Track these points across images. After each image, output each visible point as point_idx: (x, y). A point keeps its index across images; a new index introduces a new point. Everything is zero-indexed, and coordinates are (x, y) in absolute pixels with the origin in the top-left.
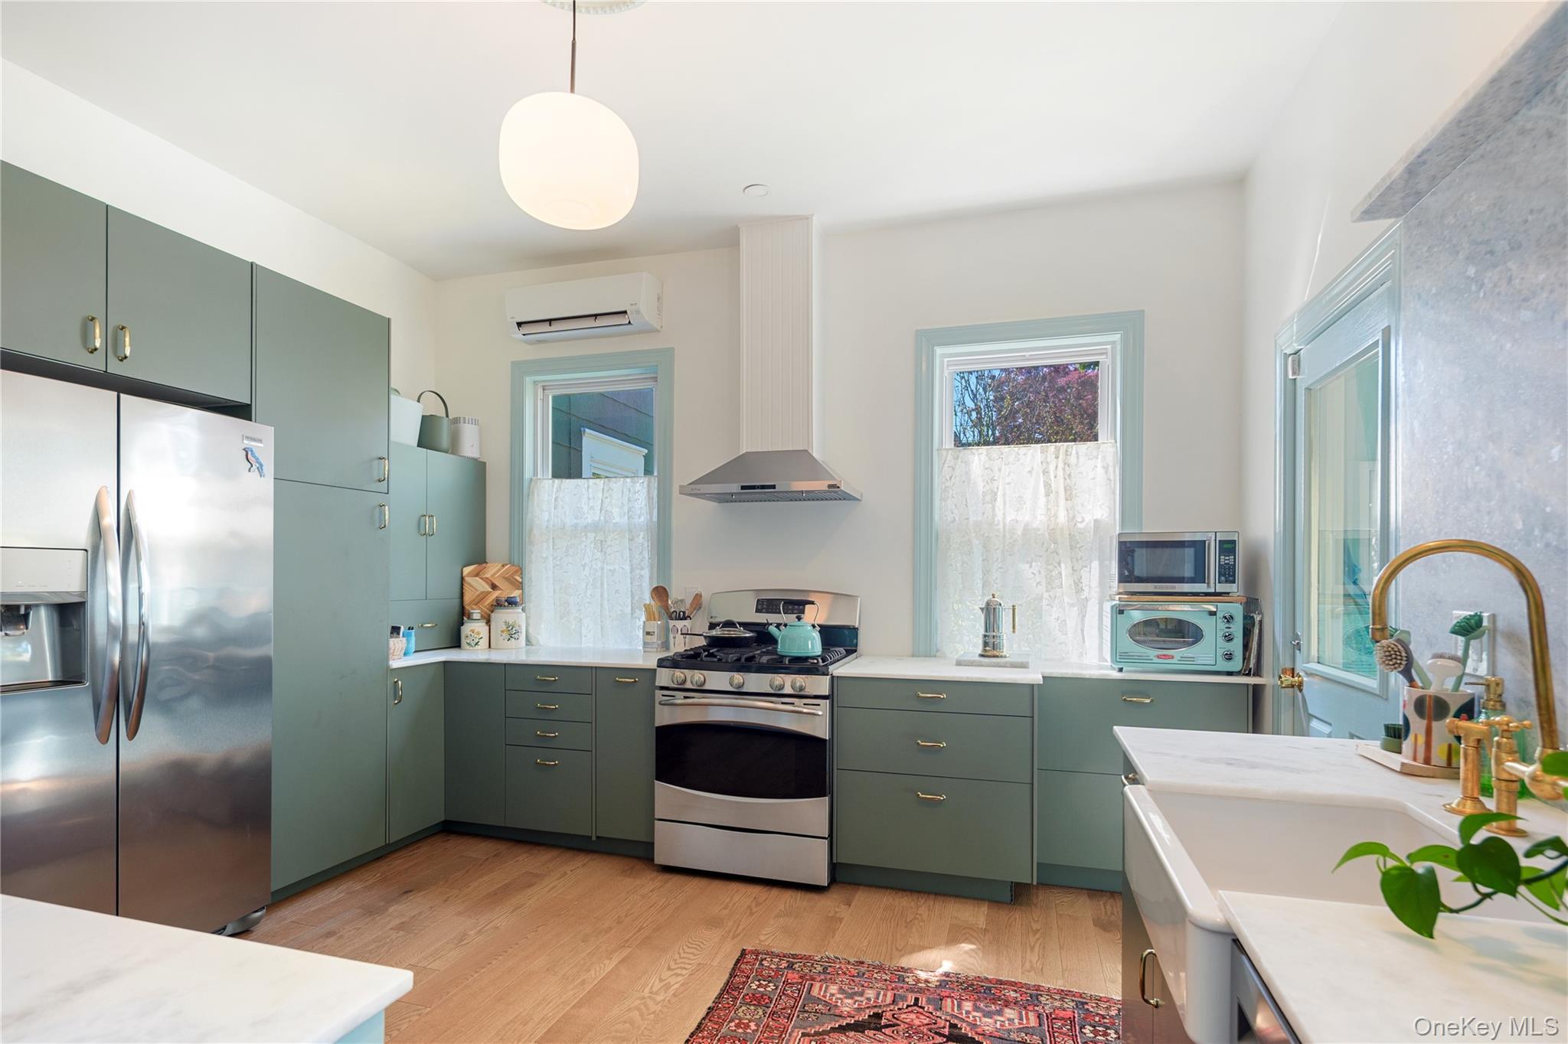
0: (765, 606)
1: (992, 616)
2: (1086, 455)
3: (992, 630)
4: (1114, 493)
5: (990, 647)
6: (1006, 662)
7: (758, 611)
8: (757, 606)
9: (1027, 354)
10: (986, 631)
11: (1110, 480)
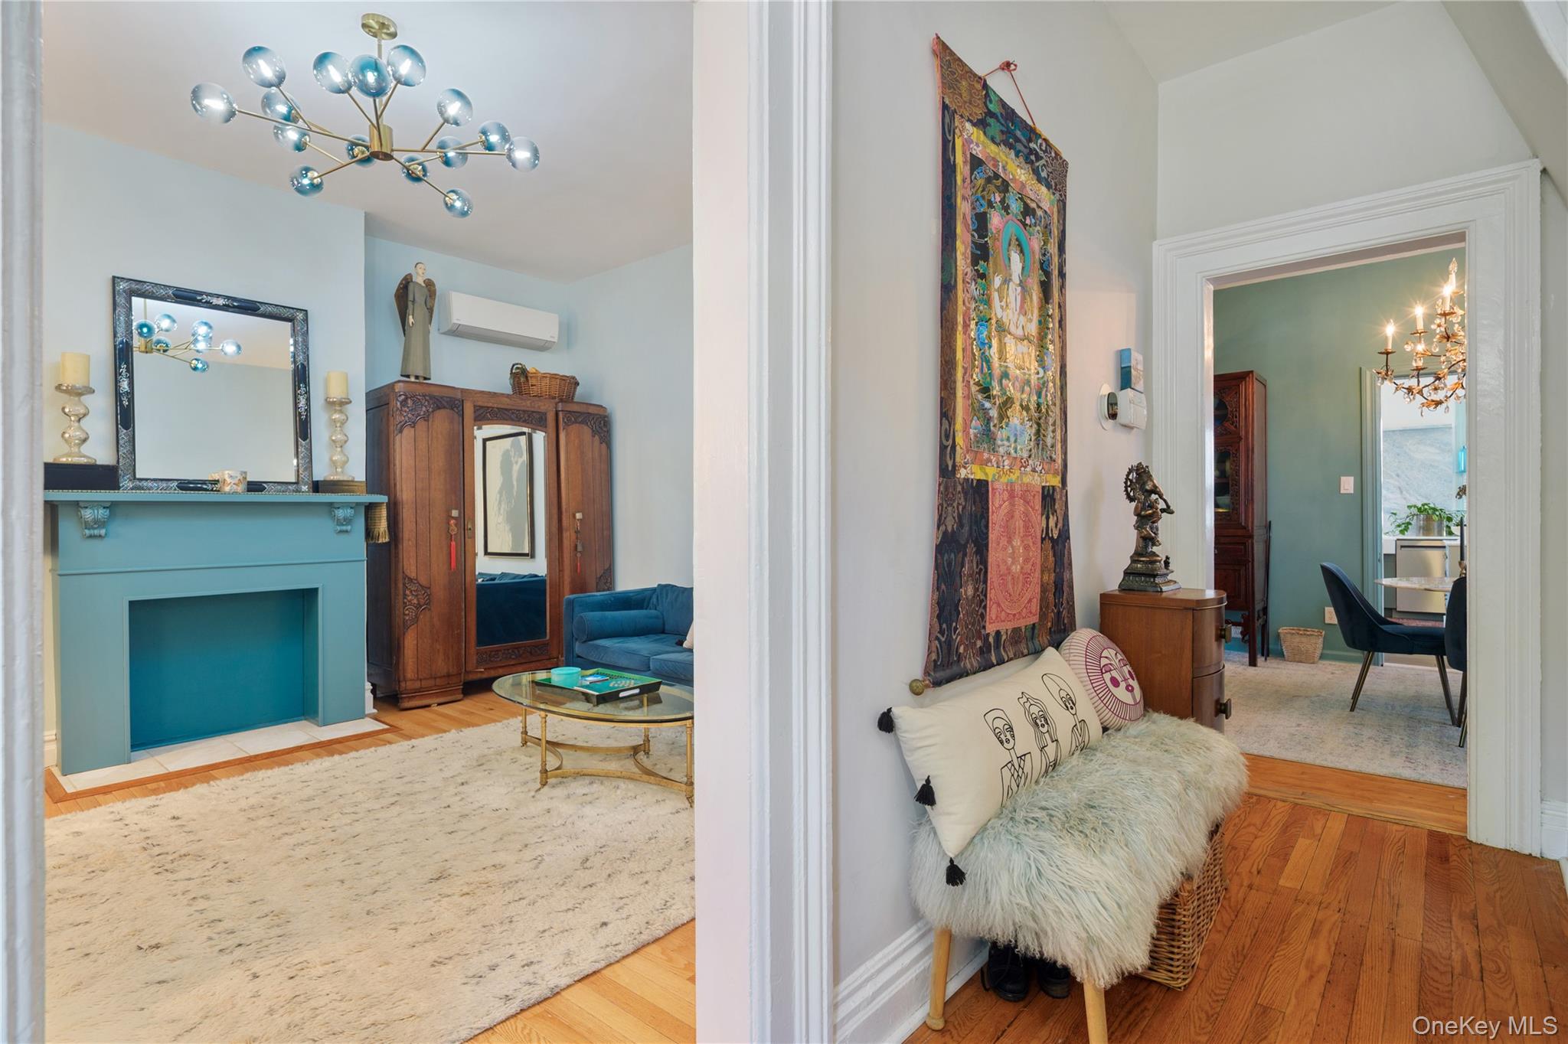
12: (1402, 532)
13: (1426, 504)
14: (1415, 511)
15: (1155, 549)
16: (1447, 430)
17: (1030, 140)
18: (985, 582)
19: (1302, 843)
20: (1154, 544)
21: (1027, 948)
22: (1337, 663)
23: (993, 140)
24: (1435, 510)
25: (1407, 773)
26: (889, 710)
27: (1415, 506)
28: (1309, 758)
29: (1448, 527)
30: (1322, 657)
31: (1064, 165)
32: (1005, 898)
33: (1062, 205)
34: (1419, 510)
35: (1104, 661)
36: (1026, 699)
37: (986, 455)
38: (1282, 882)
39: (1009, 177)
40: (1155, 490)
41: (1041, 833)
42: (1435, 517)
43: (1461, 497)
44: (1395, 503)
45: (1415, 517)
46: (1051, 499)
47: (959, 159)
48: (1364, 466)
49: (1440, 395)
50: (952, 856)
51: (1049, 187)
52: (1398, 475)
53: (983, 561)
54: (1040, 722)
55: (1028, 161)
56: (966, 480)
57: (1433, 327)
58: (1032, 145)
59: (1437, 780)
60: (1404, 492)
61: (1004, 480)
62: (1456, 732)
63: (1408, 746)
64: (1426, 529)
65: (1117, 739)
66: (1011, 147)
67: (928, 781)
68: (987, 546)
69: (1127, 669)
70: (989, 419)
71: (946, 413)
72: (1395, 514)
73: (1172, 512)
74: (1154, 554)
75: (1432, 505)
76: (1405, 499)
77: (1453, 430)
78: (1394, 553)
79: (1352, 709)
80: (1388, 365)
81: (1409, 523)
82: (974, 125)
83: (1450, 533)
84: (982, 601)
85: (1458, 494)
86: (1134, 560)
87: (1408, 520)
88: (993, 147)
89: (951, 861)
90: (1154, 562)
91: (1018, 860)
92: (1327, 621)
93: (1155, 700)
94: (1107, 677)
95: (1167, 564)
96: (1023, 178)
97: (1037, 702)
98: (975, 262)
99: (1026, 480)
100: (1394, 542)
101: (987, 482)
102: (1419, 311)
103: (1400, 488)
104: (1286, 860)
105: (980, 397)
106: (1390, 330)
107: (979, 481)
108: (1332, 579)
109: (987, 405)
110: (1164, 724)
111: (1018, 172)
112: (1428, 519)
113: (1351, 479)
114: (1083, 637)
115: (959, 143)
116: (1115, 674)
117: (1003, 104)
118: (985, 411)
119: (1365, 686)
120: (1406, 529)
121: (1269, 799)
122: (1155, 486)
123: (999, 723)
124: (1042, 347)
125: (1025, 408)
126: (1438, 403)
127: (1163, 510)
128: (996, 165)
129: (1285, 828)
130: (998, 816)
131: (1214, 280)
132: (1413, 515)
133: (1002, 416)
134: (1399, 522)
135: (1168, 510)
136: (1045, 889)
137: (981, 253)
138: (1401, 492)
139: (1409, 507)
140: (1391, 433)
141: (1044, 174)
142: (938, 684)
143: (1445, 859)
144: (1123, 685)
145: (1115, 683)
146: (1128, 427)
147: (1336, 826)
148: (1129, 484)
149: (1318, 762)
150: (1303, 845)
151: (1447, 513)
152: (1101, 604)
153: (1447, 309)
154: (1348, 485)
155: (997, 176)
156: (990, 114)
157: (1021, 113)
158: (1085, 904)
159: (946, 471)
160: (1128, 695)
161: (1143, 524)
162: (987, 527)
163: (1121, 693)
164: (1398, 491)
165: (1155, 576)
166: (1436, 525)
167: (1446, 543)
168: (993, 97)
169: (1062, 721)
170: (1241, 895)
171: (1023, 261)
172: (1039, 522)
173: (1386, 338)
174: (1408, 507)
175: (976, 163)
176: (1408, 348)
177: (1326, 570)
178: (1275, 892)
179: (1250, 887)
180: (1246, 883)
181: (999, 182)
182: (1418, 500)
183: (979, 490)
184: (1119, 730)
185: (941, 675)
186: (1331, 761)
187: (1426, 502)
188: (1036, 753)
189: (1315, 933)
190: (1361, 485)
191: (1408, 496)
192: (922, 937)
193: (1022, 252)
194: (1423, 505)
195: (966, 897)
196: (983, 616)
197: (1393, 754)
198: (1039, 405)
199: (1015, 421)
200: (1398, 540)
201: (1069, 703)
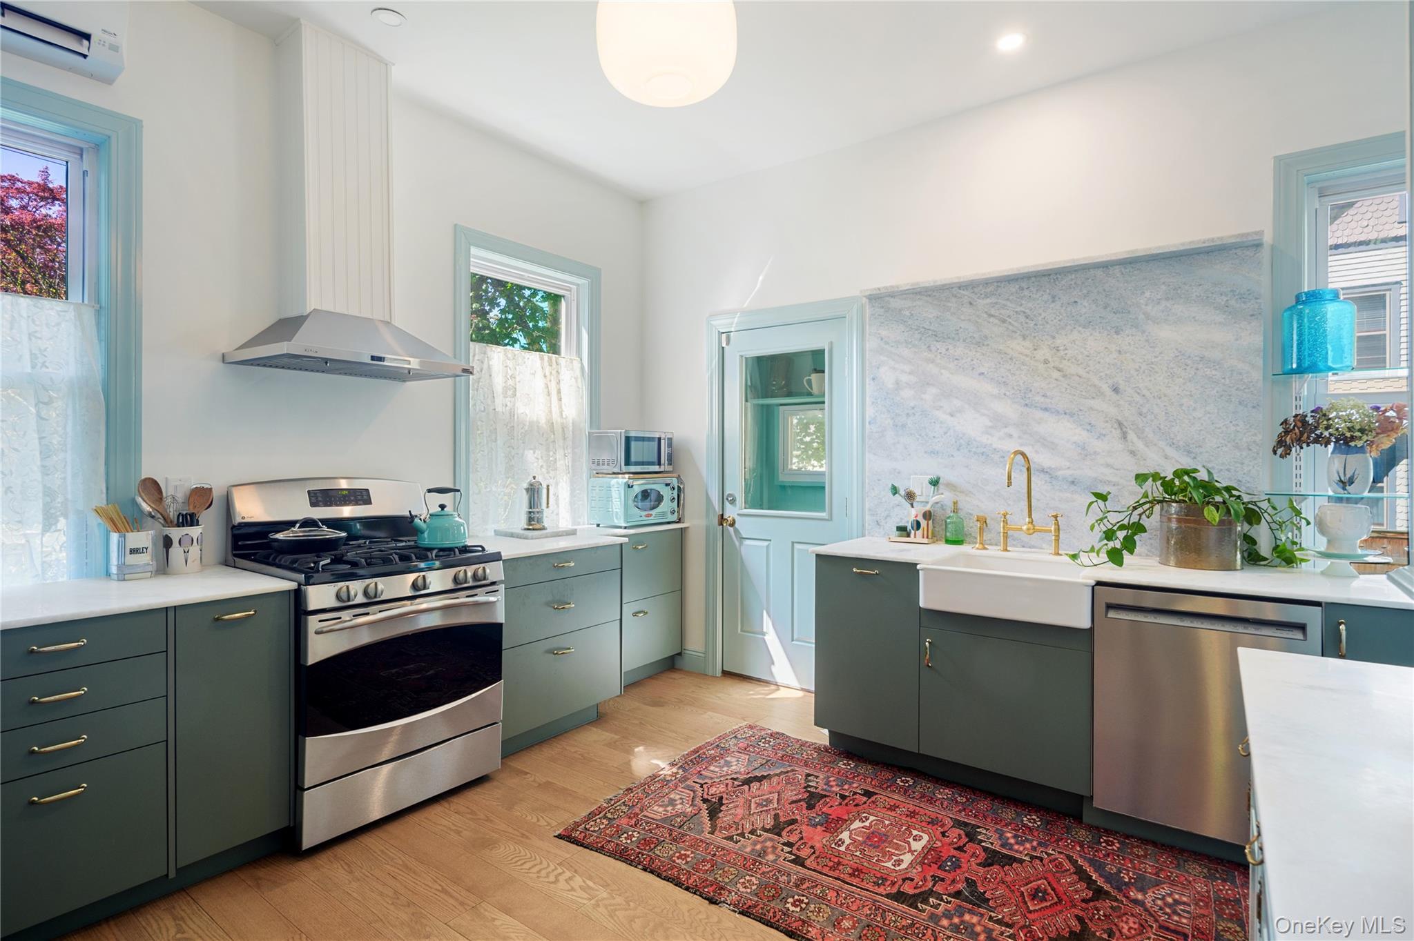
0: (320, 499)
1: (536, 495)
2: (566, 367)
3: (536, 507)
4: (582, 398)
5: (534, 521)
6: (547, 533)
7: (313, 504)
8: (310, 500)
9: (526, 275)
10: (531, 508)
11: (578, 387)
13: (1187, 473)
14: (1156, 489)
16: (1249, 253)
24: (1212, 488)
27: (1155, 476)
34: (1167, 486)
42: (1212, 515)
43: (1287, 453)
44: (1108, 465)
45: (1157, 508)
52: (1116, 390)
60: (1132, 436)
72: (1102, 497)
75: (1203, 475)
76: (1133, 453)
77: (1265, 254)
78: (1085, 623)
81: (1138, 528)
85: (1281, 442)
87: (1135, 518)
100: (1090, 589)
103: (1120, 424)
112: (1192, 513)
120: (1129, 545)
132: (1154, 502)
134: (1114, 518)
138: (1124, 436)
139: (1141, 478)
140: (1099, 272)
151: (1246, 498)
164: (1117, 433)
166: (1214, 533)
174: (1138, 476)
182: (1166, 457)
187: (1187, 464)
191: (1140, 445)
194: (1179, 474)
200: (1099, 583)
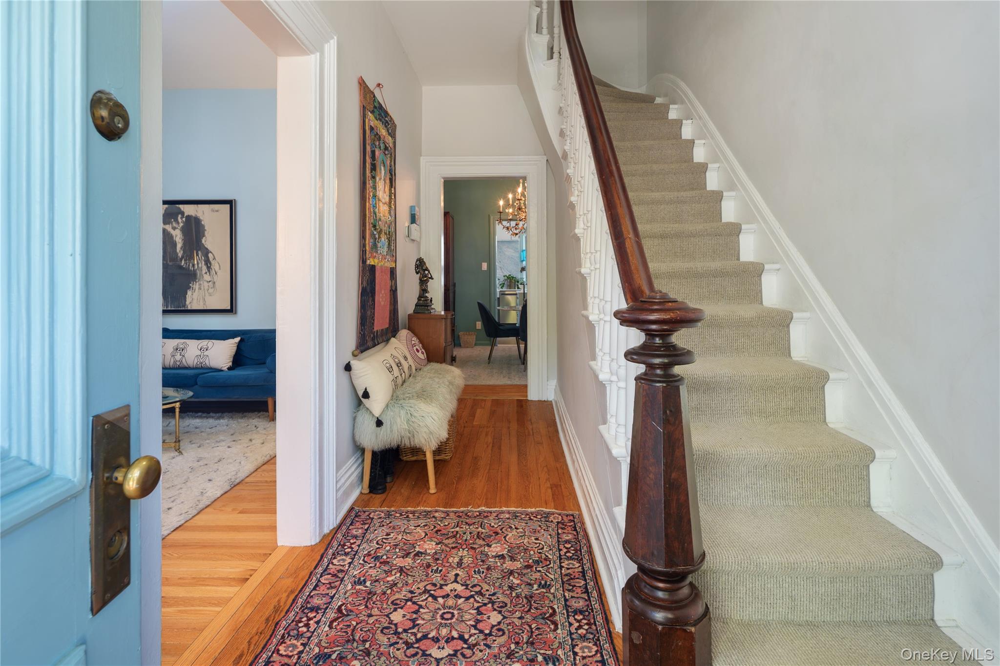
12: (502, 288)
13: (510, 275)
14: (506, 278)
15: (427, 295)
16: (517, 242)
17: (386, 117)
18: (374, 309)
19: (479, 411)
20: (426, 293)
21: (405, 444)
22: (481, 347)
23: (376, 118)
24: (513, 277)
25: (509, 383)
26: (349, 362)
27: (506, 276)
28: (476, 383)
29: (518, 285)
30: (476, 345)
31: (395, 126)
32: (399, 427)
33: (395, 143)
34: (508, 278)
35: (413, 342)
36: (394, 357)
37: (375, 254)
38: (474, 423)
39: (380, 134)
40: (427, 269)
41: (410, 401)
42: (513, 281)
43: (522, 272)
44: (500, 274)
45: (506, 281)
46: (393, 272)
47: (367, 128)
48: (490, 258)
49: (517, 231)
50: (377, 416)
51: (391, 137)
53: (374, 300)
54: (399, 365)
55: (386, 127)
56: (369, 265)
57: (515, 204)
58: (386, 119)
59: (518, 383)
60: (503, 270)
61: (380, 265)
62: (522, 367)
63: (508, 374)
64: (510, 287)
65: (421, 373)
66: (381, 120)
67: (366, 389)
68: (375, 293)
69: (421, 345)
70: (376, 239)
71: (363, 237)
72: (500, 279)
73: (433, 279)
74: (427, 297)
75: (512, 275)
76: (503, 273)
78: (499, 296)
79: (489, 364)
80: (501, 217)
81: (504, 284)
82: (371, 113)
83: (518, 288)
84: (373, 317)
85: (521, 270)
86: (419, 299)
87: (504, 282)
88: (376, 121)
89: (378, 418)
90: (426, 300)
91: (403, 412)
92: (477, 328)
93: (430, 359)
94: (415, 348)
95: (431, 301)
96: (384, 134)
97: (397, 358)
98: (371, 172)
99: (386, 265)
100: (499, 292)
101: (375, 266)
102: (510, 196)
103: (502, 268)
104: (474, 417)
105: (373, 229)
106: (501, 203)
107: (372, 265)
108: (481, 307)
109: (375, 233)
110: (435, 366)
111: (383, 132)
112: (511, 282)
113: (486, 264)
114: (404, 333)
115: (367, 120)
116: (417, 347)
117: (379, 103)
118: (375, 235)
119: (493, 354)
120: (503, 286)
121: (465, 399)
122: (427, 268)
123: (388, 365)
124: (390, 207)
125: (385, 234)
126: (517, 234)
127: (430, 278)
128: (377, 129)
129: (472, 407)
130: (392, 400)
131: (444, 178)
133: (379, 237)
134: (501, 283)
135: (432, 278)
136: (414, 420)
137: (374, 168)
141: (390, 131)
142: (362, 352)
143: (522, 406)
144: (420, 351)
145: (418, 351)
146: (413, 240)
147: (489, 404)
148: (417, 266)
149: (480, 384)
150: (479, 412)
151: (518, 279)
152: (408, 319)
153: (520, 198)
154: (485, 266)
155: (377, 134)
156: (375, 107)
157: (384, 106)
158: (429, 421)
159: (363, 260)
160: (422, 356)
161: (423, 284)
162: (375, 285)
163: (420, 355)
165: (428, 306)
166: (513, 284)
167: (518, 292)
168: (376, 100)
169: (405, 365)
170: (462, 430)
171: (385, 170)
172: (389, 282)
173: (500, 206)
174: (504, 276)
175: (372, 129)
176: (507, 211)
177: (479, 303)
178: (472, 427)
179: (465, 427)
180: (463, 426)
181: (377, 137)
182: (507, 273)
183: (373, 268)
184: (420, 370)
185: (362, 348)
186: (484, 383)
188: (400, 376)
189: (487, 435)
190: (489, 266)
192: (357, 460)
193: (384, 166)
195: (382, 432)
196: (373, 324)
197: (504, 377)
198: (389, 232)
199: (383, 239)
200: (501, 291)
201: (406, 358)
